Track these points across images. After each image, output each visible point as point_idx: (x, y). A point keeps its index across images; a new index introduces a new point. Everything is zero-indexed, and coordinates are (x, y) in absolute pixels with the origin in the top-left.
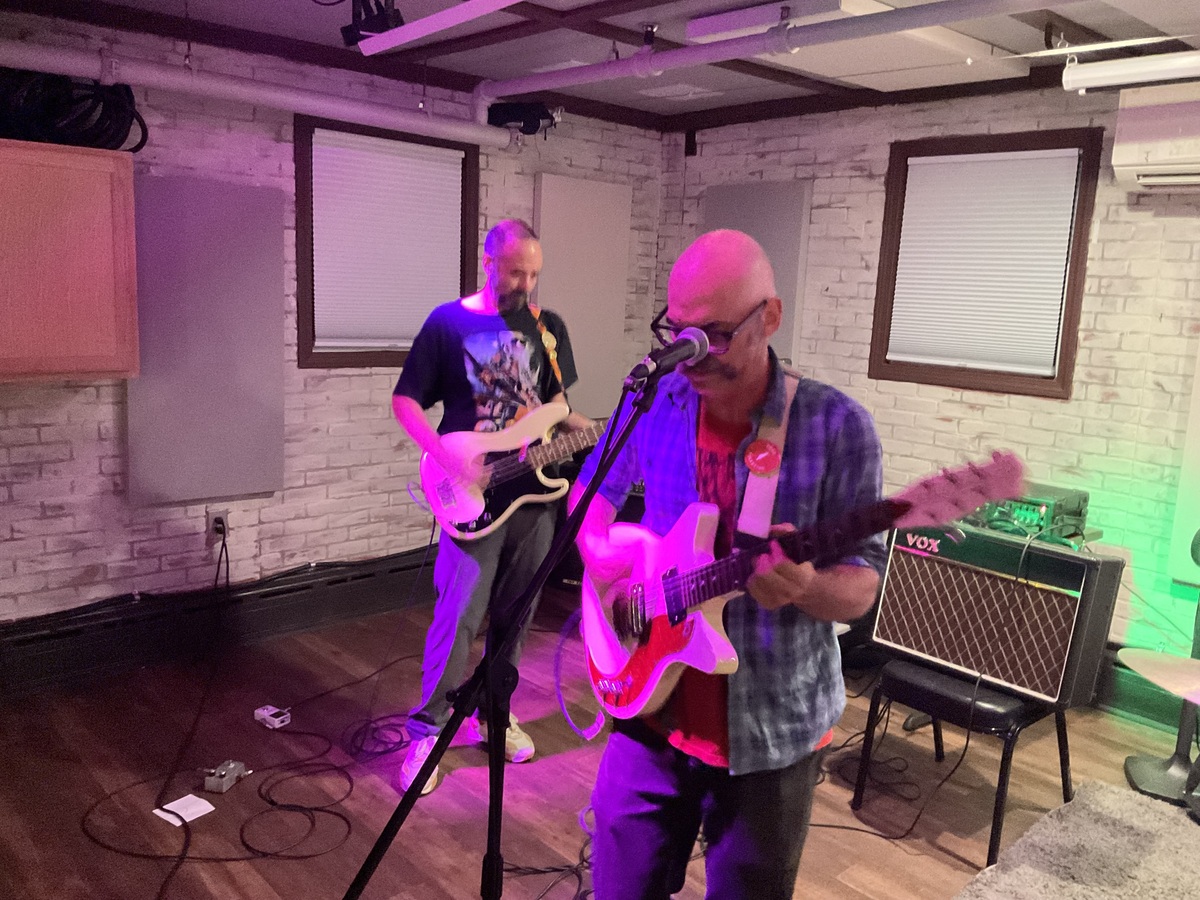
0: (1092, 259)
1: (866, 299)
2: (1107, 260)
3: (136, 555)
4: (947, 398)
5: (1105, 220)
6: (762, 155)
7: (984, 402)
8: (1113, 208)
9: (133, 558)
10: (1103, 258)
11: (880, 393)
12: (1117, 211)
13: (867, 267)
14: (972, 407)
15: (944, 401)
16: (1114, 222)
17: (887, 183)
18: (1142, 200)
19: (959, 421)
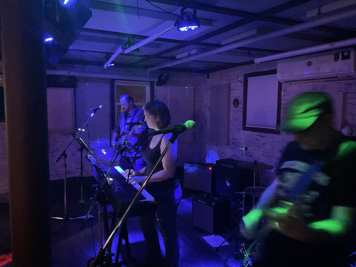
0: (282, 100)
1: (241, 111)
2: (285, 100)
3: (77, 169)
4: (257, 134)
5: (284, 91)
6: (221, 78)
7: (263, 135)
8: (285, 88)
9: (76, 169)
10: (284, 99)
11: (245, 134)
12: (286, 89)
13: (241, 104)
14: (262, 136)
15: (257, 135)
16: (286, 91)
17: (244, 84)
18: (291, 85)
19: (260, 140)
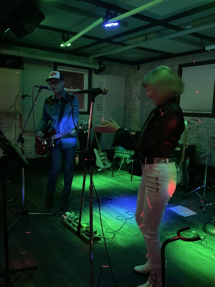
4: (191, 119)
7: (198, 119)
19: (193, 124)
